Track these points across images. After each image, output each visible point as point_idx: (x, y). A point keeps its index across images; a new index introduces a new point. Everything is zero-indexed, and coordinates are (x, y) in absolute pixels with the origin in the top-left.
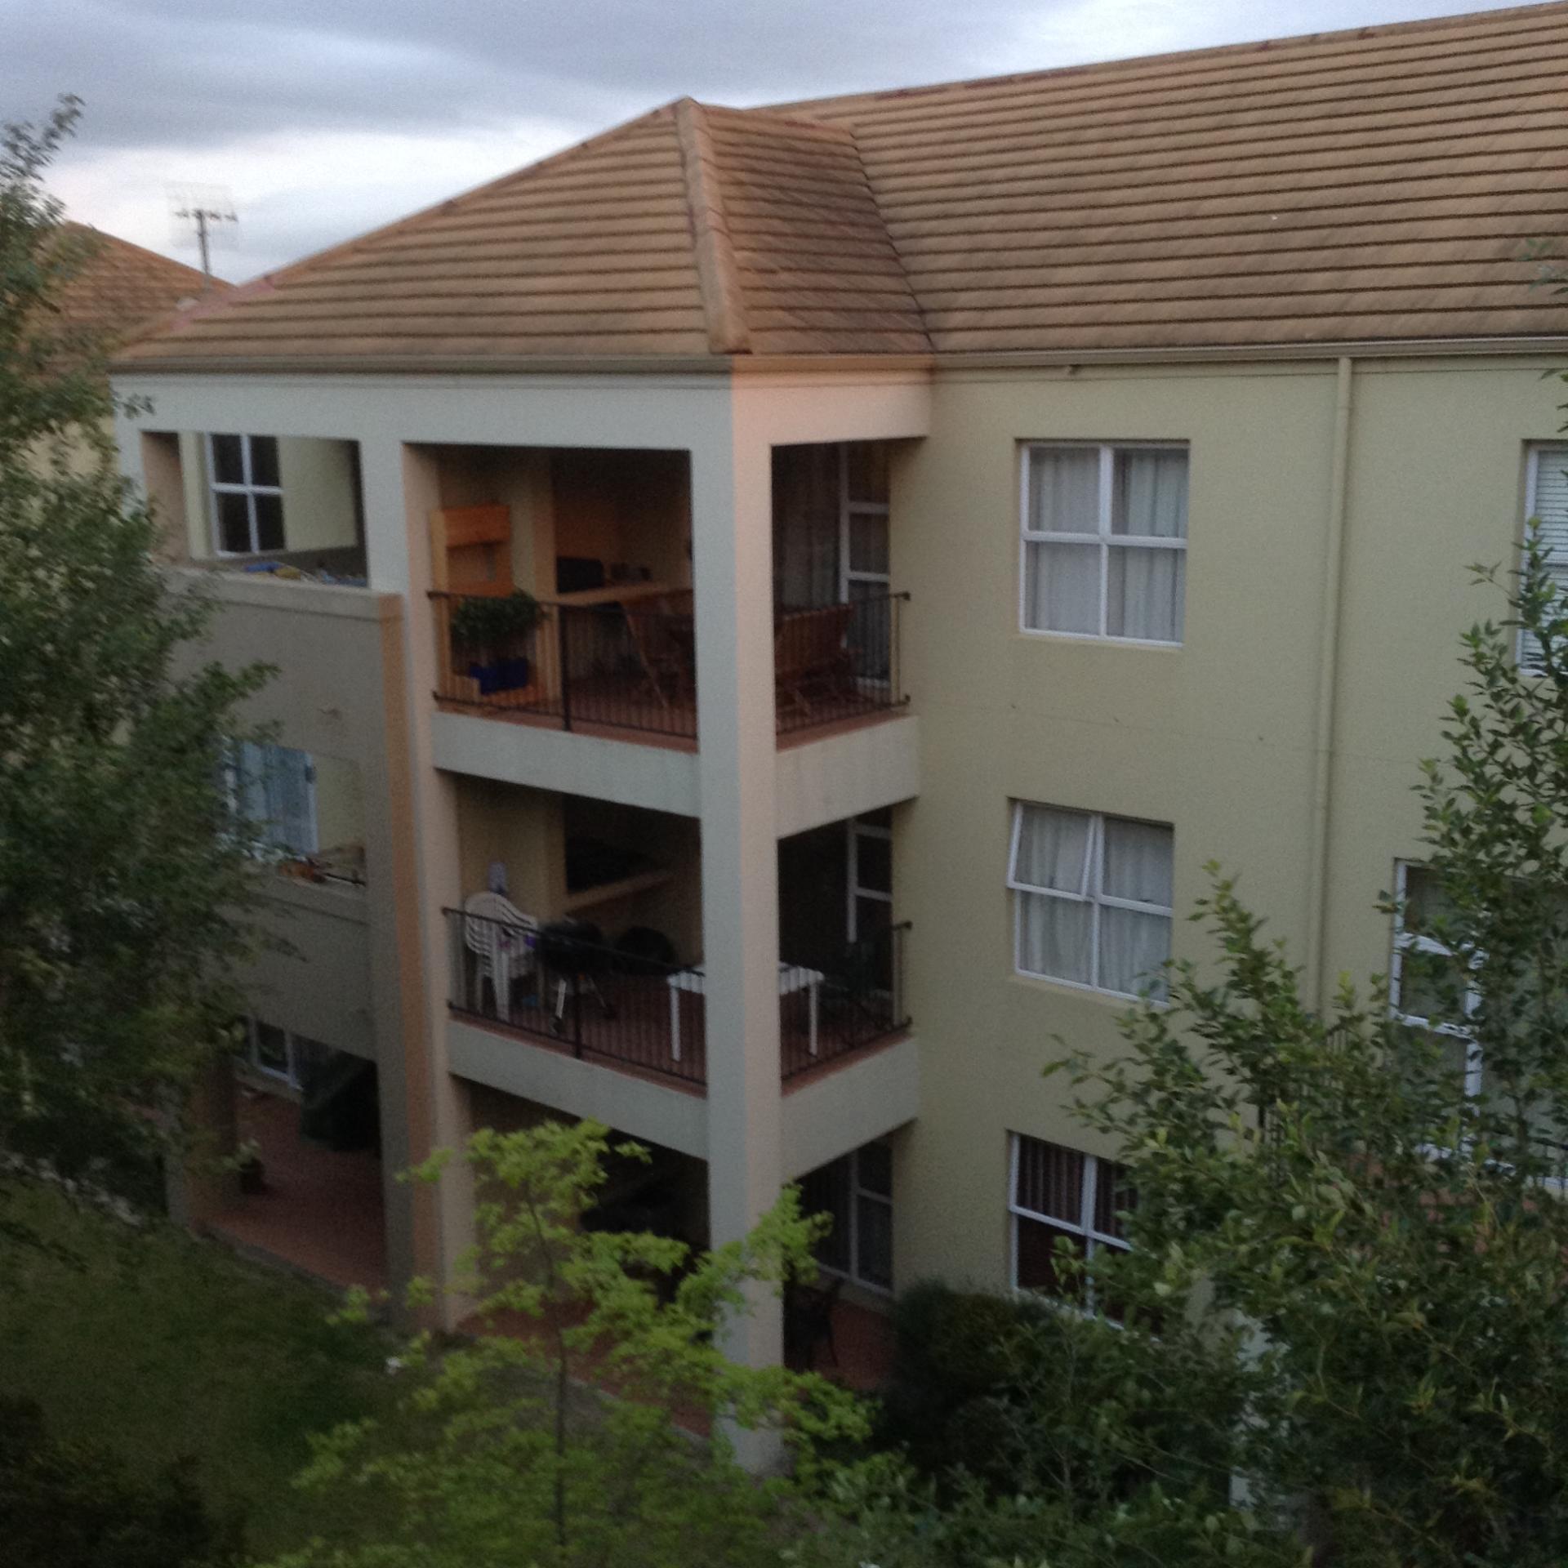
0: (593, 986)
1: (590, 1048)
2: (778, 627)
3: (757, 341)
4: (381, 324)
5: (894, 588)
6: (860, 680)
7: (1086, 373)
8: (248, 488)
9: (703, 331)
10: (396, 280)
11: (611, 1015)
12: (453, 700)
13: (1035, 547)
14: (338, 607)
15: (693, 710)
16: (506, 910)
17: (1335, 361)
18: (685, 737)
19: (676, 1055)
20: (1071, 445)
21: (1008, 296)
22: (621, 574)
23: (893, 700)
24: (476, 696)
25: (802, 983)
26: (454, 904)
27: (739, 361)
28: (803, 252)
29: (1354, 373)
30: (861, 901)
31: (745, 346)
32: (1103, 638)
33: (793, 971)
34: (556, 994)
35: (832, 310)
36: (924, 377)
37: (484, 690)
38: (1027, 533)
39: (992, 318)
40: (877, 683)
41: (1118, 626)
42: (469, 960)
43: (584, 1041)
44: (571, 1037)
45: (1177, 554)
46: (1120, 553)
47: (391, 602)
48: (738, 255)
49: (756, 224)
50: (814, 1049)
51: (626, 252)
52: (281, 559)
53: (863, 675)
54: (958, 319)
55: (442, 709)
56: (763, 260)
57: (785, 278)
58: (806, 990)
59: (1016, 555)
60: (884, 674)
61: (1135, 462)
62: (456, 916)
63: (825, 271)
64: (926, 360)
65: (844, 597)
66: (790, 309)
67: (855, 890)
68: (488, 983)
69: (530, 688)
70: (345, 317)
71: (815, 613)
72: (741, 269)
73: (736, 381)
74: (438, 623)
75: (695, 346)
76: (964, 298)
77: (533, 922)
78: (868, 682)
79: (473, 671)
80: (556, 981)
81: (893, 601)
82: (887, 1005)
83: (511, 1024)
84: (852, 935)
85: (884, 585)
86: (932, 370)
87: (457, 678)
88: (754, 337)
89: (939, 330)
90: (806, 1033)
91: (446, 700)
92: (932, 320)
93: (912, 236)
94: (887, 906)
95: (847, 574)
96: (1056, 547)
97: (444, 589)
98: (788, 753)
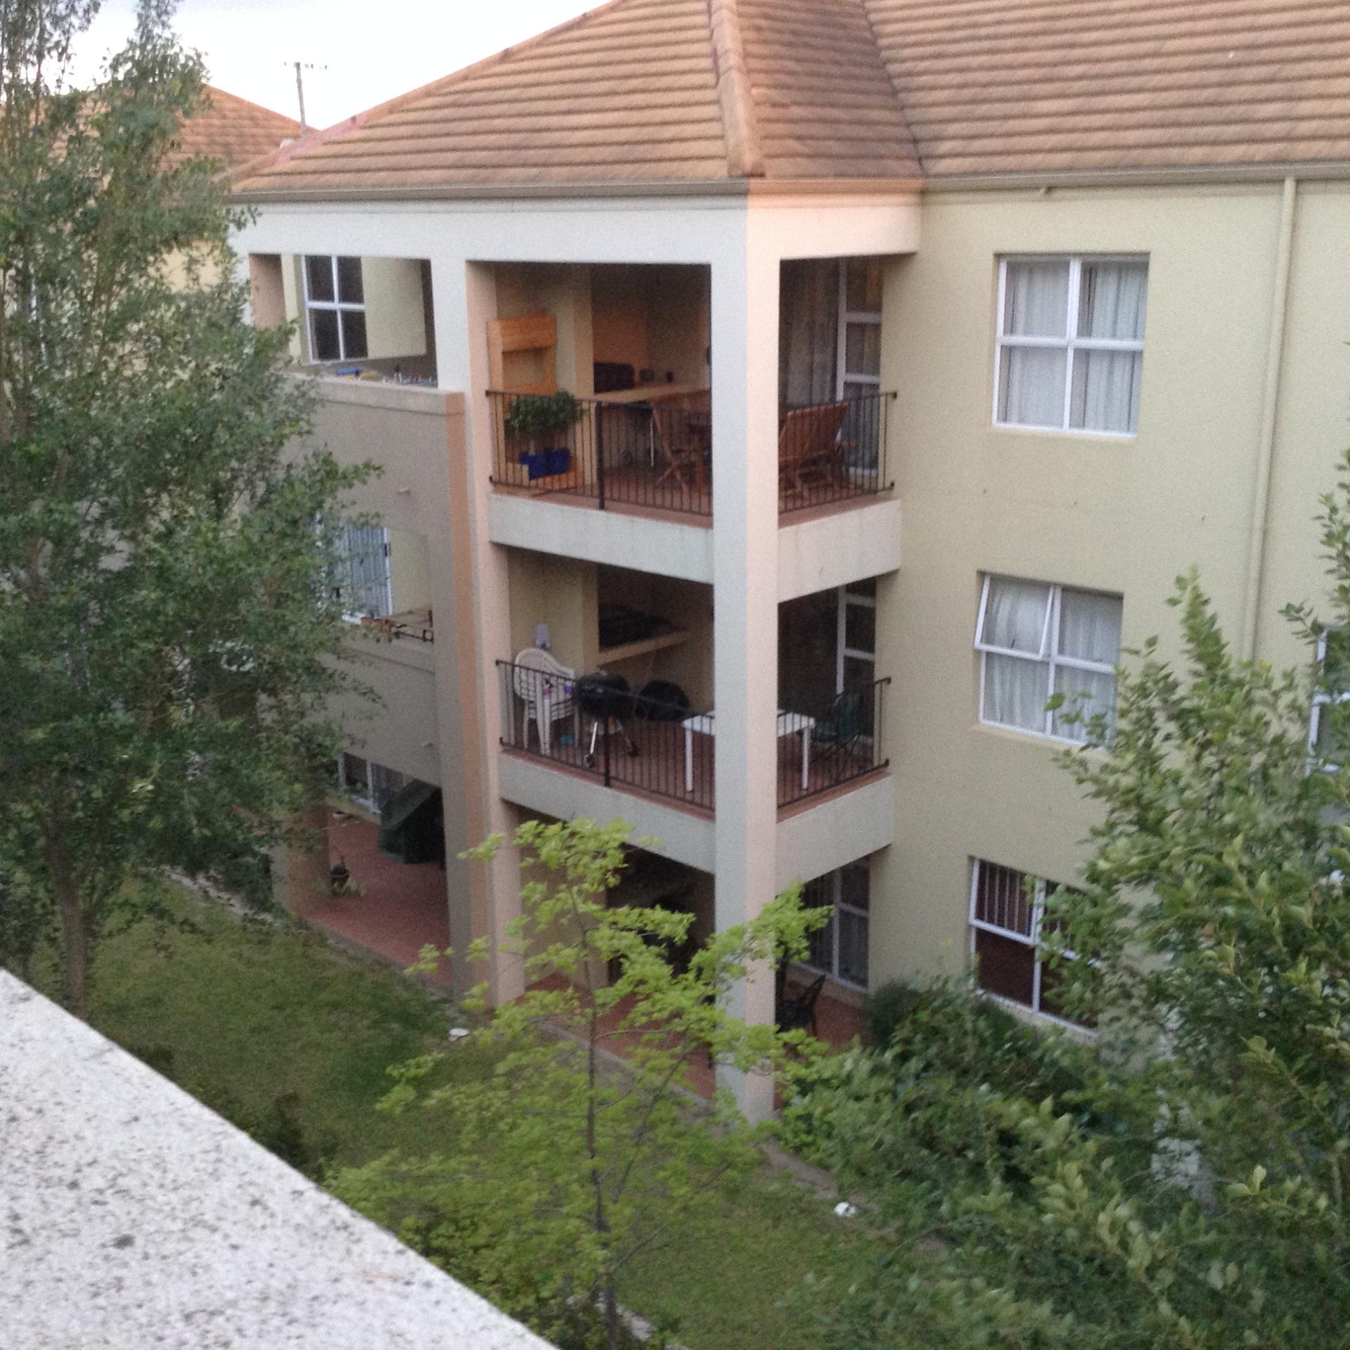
0: (620, 728)
1: (616, 779)
2: (782, 422)
3: (772, 166)
4: (451, 157)
5: (883, 389)
6: (852, 470)
7: (1057, 194)
8: (336, 305)
9: (723, 158)
10: (461, 119)
11: (635, 753)
12: (507, 484)
13: (1009, 351)
14: (411, 404)
15: (709, 494)
16: (549, 663)
17: (1281, 181)
18: (702, 515)
19: (689, 787)
20: (1045, 259)
21: (993, 126)
22: (648, 378)
23: (880, 486)
24: (526, 481)
25: (797, 728)
26: (506, 657)
27: (754, 183)
28: (811, 88)
29: (1297, 193)
30: (848, 660)
31: (759, 171)
32: (1067, 430)
33: (789, 716)
34: (590, 735)
35: (838, 139)
36: (913, 199)
37: (532, 476)
38: (1002, 338)
39: (977, 145)
40: (867, 472)
41: (1080, 420)
42: (518, 705)
43: (613, 773)
44: (602, 770)
45: (1135, 356)
46: (1084, 355)
47: (456, 399)
48: (754, 91)
49: (773, 64)
50: (805, 785)
51: (658, 90)
52: (364, 363)
53: (855, 465)
54: (946, 147)
55: (495, 491)
56: (776, 95)
57: (796, 111)
58: (800, 733)
59: (992, 356)
60: (873, 464)
61: (1100, 273)
62: (508, 667)
63: (832, 105)
64: (918, 183)
65: (840, 395)
66: (799, 138)
67: (843, 651)
68: (533, 723)
69: (572, 475)
70: (419, 152)
71: (815, 409)
72: (757, 104)
73: (752, 202)
74: (494, 415)
75: (717, 171)
76: (953, 129)
77: (571, 673)
78: (859, 471)
79: (524, 459)
80: (590, 724)
81: (883, 399)
82: (868, 749)
83: (552, 758)
84: (840, 688)
85: (875, 387)
86: (923, 192)
87: (510, 465)
88: (768, 162)
89: (929, 157)
90: (800, 770)
91: (500, 484)
92: (924, 148)
93: (909, 74)
94: (870, 665)
95: (843, 376)
96: (1028, 351)
97: (499, 387)
98: (789, 530)
